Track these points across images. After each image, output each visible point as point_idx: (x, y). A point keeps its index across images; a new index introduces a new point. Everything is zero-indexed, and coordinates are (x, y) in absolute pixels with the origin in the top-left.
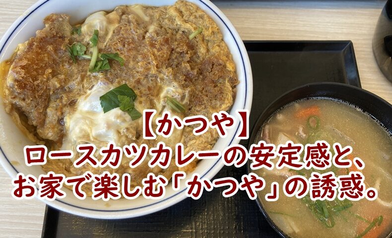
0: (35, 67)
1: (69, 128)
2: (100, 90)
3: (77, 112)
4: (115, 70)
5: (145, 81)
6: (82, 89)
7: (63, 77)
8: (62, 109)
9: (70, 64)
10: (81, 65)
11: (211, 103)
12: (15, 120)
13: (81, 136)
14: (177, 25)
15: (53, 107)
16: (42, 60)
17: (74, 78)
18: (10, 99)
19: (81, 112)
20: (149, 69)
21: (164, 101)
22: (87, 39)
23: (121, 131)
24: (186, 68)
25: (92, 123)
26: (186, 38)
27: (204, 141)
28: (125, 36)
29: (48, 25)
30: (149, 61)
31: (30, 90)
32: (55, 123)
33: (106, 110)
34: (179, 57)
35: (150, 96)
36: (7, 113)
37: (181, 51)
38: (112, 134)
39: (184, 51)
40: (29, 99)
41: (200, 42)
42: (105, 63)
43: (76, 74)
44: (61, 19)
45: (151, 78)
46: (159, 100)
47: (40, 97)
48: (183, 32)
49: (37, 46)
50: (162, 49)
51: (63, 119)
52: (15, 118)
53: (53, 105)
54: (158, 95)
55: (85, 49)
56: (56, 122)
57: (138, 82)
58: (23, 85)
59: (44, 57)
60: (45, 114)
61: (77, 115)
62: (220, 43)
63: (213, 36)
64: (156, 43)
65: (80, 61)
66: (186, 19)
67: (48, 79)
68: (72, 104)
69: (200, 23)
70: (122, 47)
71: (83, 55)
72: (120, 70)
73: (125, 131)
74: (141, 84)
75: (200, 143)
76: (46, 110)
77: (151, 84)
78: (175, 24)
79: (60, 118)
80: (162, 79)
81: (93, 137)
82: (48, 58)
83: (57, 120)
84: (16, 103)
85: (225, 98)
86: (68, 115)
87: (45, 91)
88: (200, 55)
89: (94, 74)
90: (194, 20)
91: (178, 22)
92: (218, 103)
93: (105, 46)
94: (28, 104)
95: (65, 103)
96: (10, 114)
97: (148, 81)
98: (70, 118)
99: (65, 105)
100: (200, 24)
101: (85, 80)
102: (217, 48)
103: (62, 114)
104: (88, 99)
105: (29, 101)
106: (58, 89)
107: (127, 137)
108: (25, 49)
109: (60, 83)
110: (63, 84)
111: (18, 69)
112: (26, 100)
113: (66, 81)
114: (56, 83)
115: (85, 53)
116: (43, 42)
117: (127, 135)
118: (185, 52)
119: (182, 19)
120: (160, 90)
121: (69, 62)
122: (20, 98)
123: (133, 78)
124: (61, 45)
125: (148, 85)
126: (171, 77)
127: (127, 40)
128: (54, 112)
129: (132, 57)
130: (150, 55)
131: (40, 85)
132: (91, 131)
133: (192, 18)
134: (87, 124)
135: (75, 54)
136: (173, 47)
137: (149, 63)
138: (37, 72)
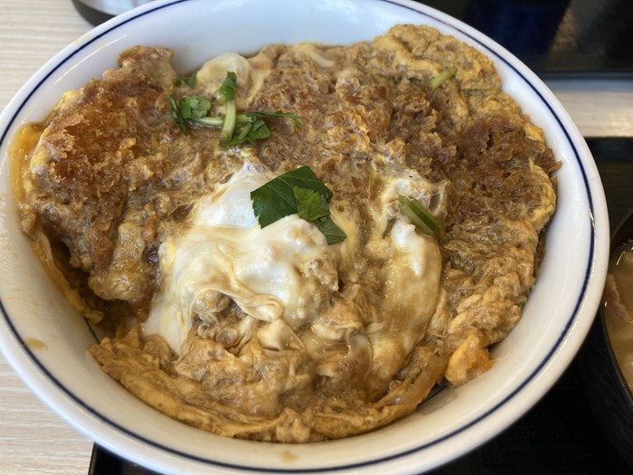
0: (99, 133)
1: (171, 267)
2: (248, 180)
3: (191, 231)
4: (277, 143)
5: (346, 165)
6: (203, 183)
7: (159, 156)
8: (155, 224)
9: (175, 137)
10: (197, 138)
11: (505, 211)
12: (40, 252)
13: (207, 280)
14: (397, 67)
15: (134, 222)
16: (114, 124)
17: (183, 162)
18: (35, 201)
19: (203, 229)
20: (352, 142)
21: (393, 207)
22: (213, 89)
23: (305, 268)
24: (430, 141)
25: (233, 251)
26: (419, 89)
27: (502, 293)
28: (293, 83)
29: (129, 62)
30: (349, 128)
31: (83, 181)
32: (137, 257)
33: (265, 221)
34: (411, 123)
35: (358, 197)
36: (24, 233)
37: (417, 110)
38: (283, 274)
39: (423, 109)
40: (78, 199)
41: (454, 94)
42: (257, 126)
43: (188, 154)
44: (155, 56)
45: (357, 162)
46: (379, 206)
47: (106, 195)
48: (412, 80)
49: (105, 95)
50: (374, 108)
51: (156, 249)
52: (41, 247)
53: (134, 216)
54: (374, 197)
55: (207, 105)
56: (140, 256)
57: (331, 167)
58: (69, 169)
59: (119, 117)
60: (114, 237)
61: (192, 236)
62: (496, 94)
63: (482, 80)
64: (360, 96)
65: (196, 131)
66: (419, 53)
67: (125, 161)
68: (181, 214)
69: (449, 58)
70: (288, 102)
71: (203, 117)
72: (289, 145)
73: (314, 267)
74: (337, 173)
75: (493, 298)
76: (116, 228)
77: (357, 173)
78: (394, 66)
79: (150, 246)
80: (380, 165)
81: (238, 281)
82: (127, 122)
83: (141, 251)
84: (46, 210)
85: (538, 195)
86: (169, 239)
87: (118, 184)
88: (456, 119)
89: (231, 151)
90: (437, 55)
91: (402, 60)
92: (524, 208)
93: (251, 104)
94: (77, 214)
95: (164, 211)
96: (30, 236)
97: (350, 167)
98: (176, 244)
99: (165, 217)
100: (450, 62)
101: (211, 165)
102: (494, 103)
103: (156, 235)
104: (220, 200)
105: (79, 206)
106: (146, 183)
107: (318, 282)
108: (78, 100)
109: (152, 169)
110: (159, 172)
111: (61, 135)
112: (74, 203)
113: (166, 166)
114: (145, 167)
115: (208, 115)
116: (117, 91)
117: (320, 277)
118: (425, 112)
119: (409, 55)
120: (378, 186)
121: (171, 133)
122: (58, 200)
123: (319, 160)
124: (154, 101)
125: (351, 175)
126: (401, 160)
127: (298, 91)
128: (137, 230)
129: (312, 121)
130: (351, 115)
131: (107, 172)
132: (232, 267)
133: (431, 51)
134: (220, 253)
135: (187, 114)
136: (395, 104)
137: (351, 131)
138: (101, 145)
